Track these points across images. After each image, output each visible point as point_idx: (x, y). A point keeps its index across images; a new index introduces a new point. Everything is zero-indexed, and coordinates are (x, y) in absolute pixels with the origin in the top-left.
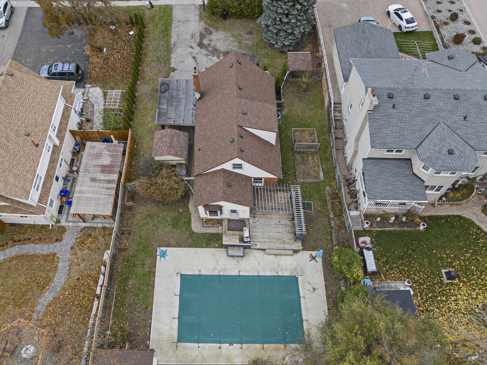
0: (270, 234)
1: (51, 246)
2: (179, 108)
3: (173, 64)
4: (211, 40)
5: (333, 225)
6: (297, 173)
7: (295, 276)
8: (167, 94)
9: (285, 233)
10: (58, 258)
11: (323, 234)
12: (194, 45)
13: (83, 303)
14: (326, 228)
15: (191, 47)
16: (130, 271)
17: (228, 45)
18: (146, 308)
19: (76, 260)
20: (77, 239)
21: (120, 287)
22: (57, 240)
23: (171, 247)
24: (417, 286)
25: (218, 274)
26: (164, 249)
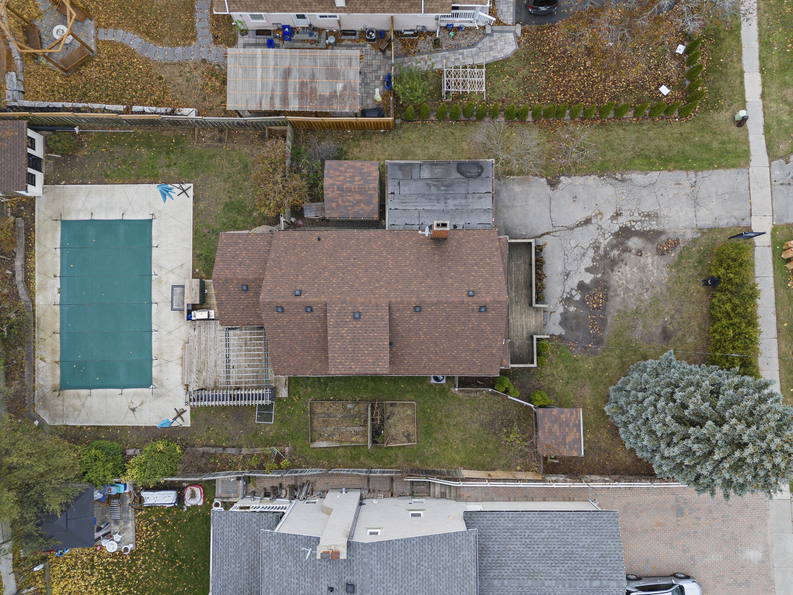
0: (212, 352)
1: (207, 31)
2: (423, 200)
3: (570, 180)
4: (639, 253)
5: (229, 451)
6: (327, 404)
7: (151, 384)
8: (455, 175)
9: (215, 375)
10: (190, 44)
11: (217, 434)
12: (623, 221)
13: (128, 90)
14: (228, 439)
15: (618, 214)
16: (161, 148)
17: (627, 290)
18: (107, 176)
19: (187, 69)
20: (219, 66)
21: (140, 137)
22: (216, 38)
23: (194, 202)
24: (128, 561)
25: (153, 273)
26: (191, 192)
